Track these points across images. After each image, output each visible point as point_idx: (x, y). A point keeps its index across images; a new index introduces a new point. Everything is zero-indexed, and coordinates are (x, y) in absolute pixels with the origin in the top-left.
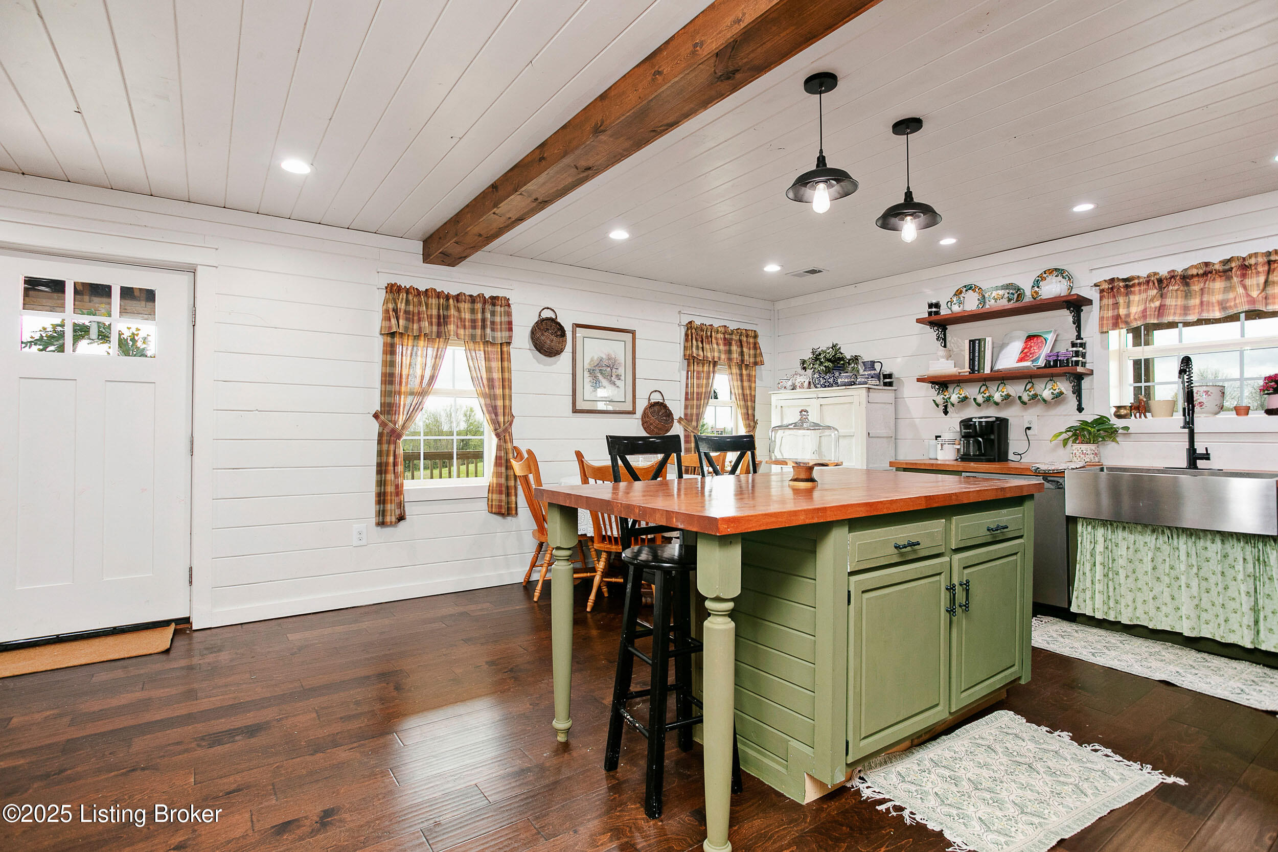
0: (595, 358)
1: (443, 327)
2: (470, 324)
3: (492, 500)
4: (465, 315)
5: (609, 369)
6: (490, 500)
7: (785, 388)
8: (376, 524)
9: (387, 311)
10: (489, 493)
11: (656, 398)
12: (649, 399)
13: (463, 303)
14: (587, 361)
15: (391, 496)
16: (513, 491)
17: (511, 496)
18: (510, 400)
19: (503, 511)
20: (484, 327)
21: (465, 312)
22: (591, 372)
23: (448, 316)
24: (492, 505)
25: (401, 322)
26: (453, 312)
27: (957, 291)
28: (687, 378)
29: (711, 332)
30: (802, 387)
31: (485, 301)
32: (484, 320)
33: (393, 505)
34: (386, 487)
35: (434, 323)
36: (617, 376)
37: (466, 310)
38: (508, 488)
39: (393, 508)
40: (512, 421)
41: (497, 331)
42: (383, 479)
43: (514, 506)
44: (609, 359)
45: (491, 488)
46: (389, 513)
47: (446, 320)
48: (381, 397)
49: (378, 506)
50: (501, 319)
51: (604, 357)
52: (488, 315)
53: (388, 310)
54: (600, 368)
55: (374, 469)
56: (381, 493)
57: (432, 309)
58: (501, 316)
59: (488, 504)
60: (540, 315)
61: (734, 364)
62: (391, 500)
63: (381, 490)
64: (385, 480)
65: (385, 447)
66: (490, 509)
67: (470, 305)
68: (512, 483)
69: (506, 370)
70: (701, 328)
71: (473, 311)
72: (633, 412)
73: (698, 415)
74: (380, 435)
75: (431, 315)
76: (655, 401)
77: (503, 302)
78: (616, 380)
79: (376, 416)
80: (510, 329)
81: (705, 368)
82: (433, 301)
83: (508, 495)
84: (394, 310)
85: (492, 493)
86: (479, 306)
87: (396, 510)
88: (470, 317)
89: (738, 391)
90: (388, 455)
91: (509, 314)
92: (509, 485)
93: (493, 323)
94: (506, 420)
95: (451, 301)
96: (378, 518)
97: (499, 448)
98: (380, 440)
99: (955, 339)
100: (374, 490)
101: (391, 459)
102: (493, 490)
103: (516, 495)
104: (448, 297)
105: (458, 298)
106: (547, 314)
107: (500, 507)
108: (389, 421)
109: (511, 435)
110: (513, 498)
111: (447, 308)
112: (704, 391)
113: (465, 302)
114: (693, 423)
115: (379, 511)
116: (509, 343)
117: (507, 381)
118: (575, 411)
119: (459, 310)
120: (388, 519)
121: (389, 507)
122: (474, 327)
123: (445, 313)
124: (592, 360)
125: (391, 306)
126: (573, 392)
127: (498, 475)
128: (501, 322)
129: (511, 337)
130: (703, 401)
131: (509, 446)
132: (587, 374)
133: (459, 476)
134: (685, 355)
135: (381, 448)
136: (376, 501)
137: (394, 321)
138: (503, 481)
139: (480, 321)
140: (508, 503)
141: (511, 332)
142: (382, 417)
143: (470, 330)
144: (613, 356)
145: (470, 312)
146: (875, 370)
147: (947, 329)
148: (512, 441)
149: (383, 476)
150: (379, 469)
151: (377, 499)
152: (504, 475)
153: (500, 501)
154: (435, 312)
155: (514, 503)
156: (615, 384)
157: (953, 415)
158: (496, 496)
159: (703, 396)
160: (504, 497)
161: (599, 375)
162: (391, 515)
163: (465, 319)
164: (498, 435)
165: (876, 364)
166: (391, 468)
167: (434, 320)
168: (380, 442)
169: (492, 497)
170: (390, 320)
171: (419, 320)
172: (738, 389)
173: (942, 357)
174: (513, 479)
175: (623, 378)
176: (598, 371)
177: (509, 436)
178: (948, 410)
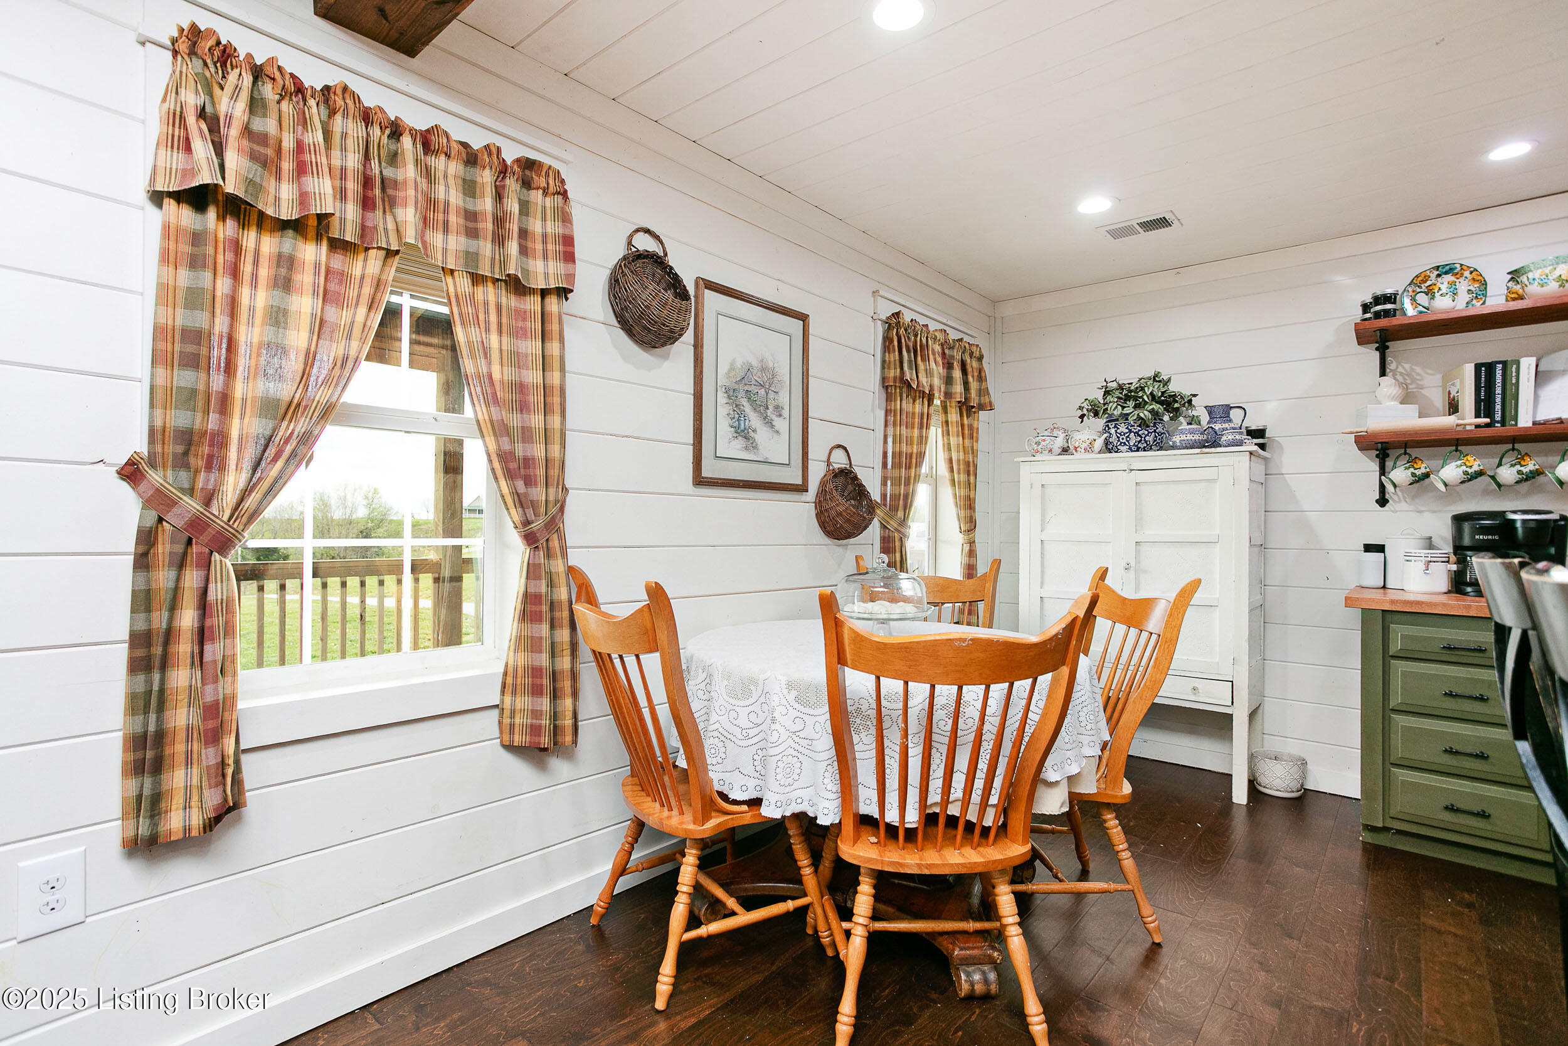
0: (739, 364)
1: (379, 213)
2: (462, 221)
3: (513, 713)
4: (447, 191)
5: (762, 392)
6: (507, 713)
7: (1050, 451)
8: (125, 843)
9: (177, 118)
10: (503, 692)
11: (839, 460)
12: (829, 463)
13: (443, 158)
14: (723, 369)
15: (188, 739)
16: (567, 684)
17: (563, 697)
18: (563, 445)
19: (545, 741)
20: (499, 240)
21: (447, 186)
22: (731, 393)
23: (396, 182)
24: (512, 726)
25: (232, 158)
26: (409, 172)
27: (1417, 276)
28: (886, 425)
29: (927, 338)
30: (1089, 449)
31: (503, 171)
32: (500, 221)
33: (195, 770)
34: (168, 714)
35: (350, 195)
36: (777, 407)
37: (451, 181)
38: (554, 676)
39: (195, 781)
40: (564, 501)
41: (535, 258)
42: (156, 687)
43: (568, 722)
44: (763, 369)
45: (509, 680)
46: (178, 800)
47: (390, 192)
48: (152, 405)
49: (133, 784)
50: (544, 226)
51: (755, 363)
52: (512, 206)
53: (182, 118)
54: (746, 388)
55: (120, 654)
56: (145, 735)
57: (344, 149)
58: (544, 219)
59: (500, 723)
60: (630, 243)
61: (953, 404)
62: (189, 756)
63: (146, 724)
64: (162, 691)
65: (164, 578)
66: (506, 738)
67: (461, 167)
68: (565, 663)
69: (556, 364)
70: (912, 328)
71: (470, 188)
72: (802, 488)
73: (906, 496)
74: (147, 539)
75: (343, 170)
76: (840, 466)
77: (551, 182)
78: (774, 417)
79: (131, 473)
80: (569, 258)
81: (917, 406)
82: (347, 127)
83: (555, 695)
84: (202, 114)
85: (514, 693)
86: (486, 177)
87: (206, 793)
88: (461, 203)
89: (958, 456)
90: (174, 606)
91: (565, 218)
92: (558, 667)
93: (524, 234)
94: (552, 498)
95: (406, 141)
96: (132, 823)
97: (532, 571)
98: (145, 554)
99: (1407, 366)
100: (120, 725)
101: (188, 618)
102: (515, 686)
103: (575, 694)
104: (396, 130)
105: (427, 141)
106: (643, 243)
107: (535, 730)
108: (182, 490)
109: (562, 538)
110: (568, 702)
111: (394, 158)
112: (915, 451)
113: (448, 156)
114: (899, 513)
115: (139, 797)
116: (563, 293)
117: (557, 392)
118: (700, 481)
119: (428, 174)
120: (174, 822)
121: (177, 779)
122: (472, 233)
123: (388, 172)
124: (732, 368)
125: (191, 99)
126: (695, 435)
127: (527, 643)
128: (545, 236)
129: (571, 277)
130: (913, 470)
131: (558, 566)
132: (722, 398)
133: (416, 646)
134: (884, 379)
135: (148, 581)
136: (125, 764)
137: (202, 149)
138: (544, 660)
139: (490, 218)
140: (555, 716)
141: (570, 266)
142: (155, 477)
143: (463, 239)
144: (771, 365)
145: (460, 188)
146: (1230, 421)
147: (1388, 347)
148: (564, 555)
149: (156, 677)
150: (140, 652)
151: (131, 757)
152: (546, 645)
153: (536, 714)
154: (353, 161)
155: (569, 714)
156: (772, 426)
157: (1398, 507)
158: (523, 702)
159: (914, 461)
160: (545, 703)
161: (744, 402)
162: (187, 806)
163: (447, 204)
164: (530, 539)
165: (1232, 412)
166: (184, 647)
167: (352, 186)
168: (143, 561)
169: (513, 704)
170: (188, 149)
171: (301, 169)
172: (958, 451)
173: (1393, 398)
174: (567, 652)
175: (786, 413)
176: (741, 394)
177: (560, 539)
178: (1387, 496)
